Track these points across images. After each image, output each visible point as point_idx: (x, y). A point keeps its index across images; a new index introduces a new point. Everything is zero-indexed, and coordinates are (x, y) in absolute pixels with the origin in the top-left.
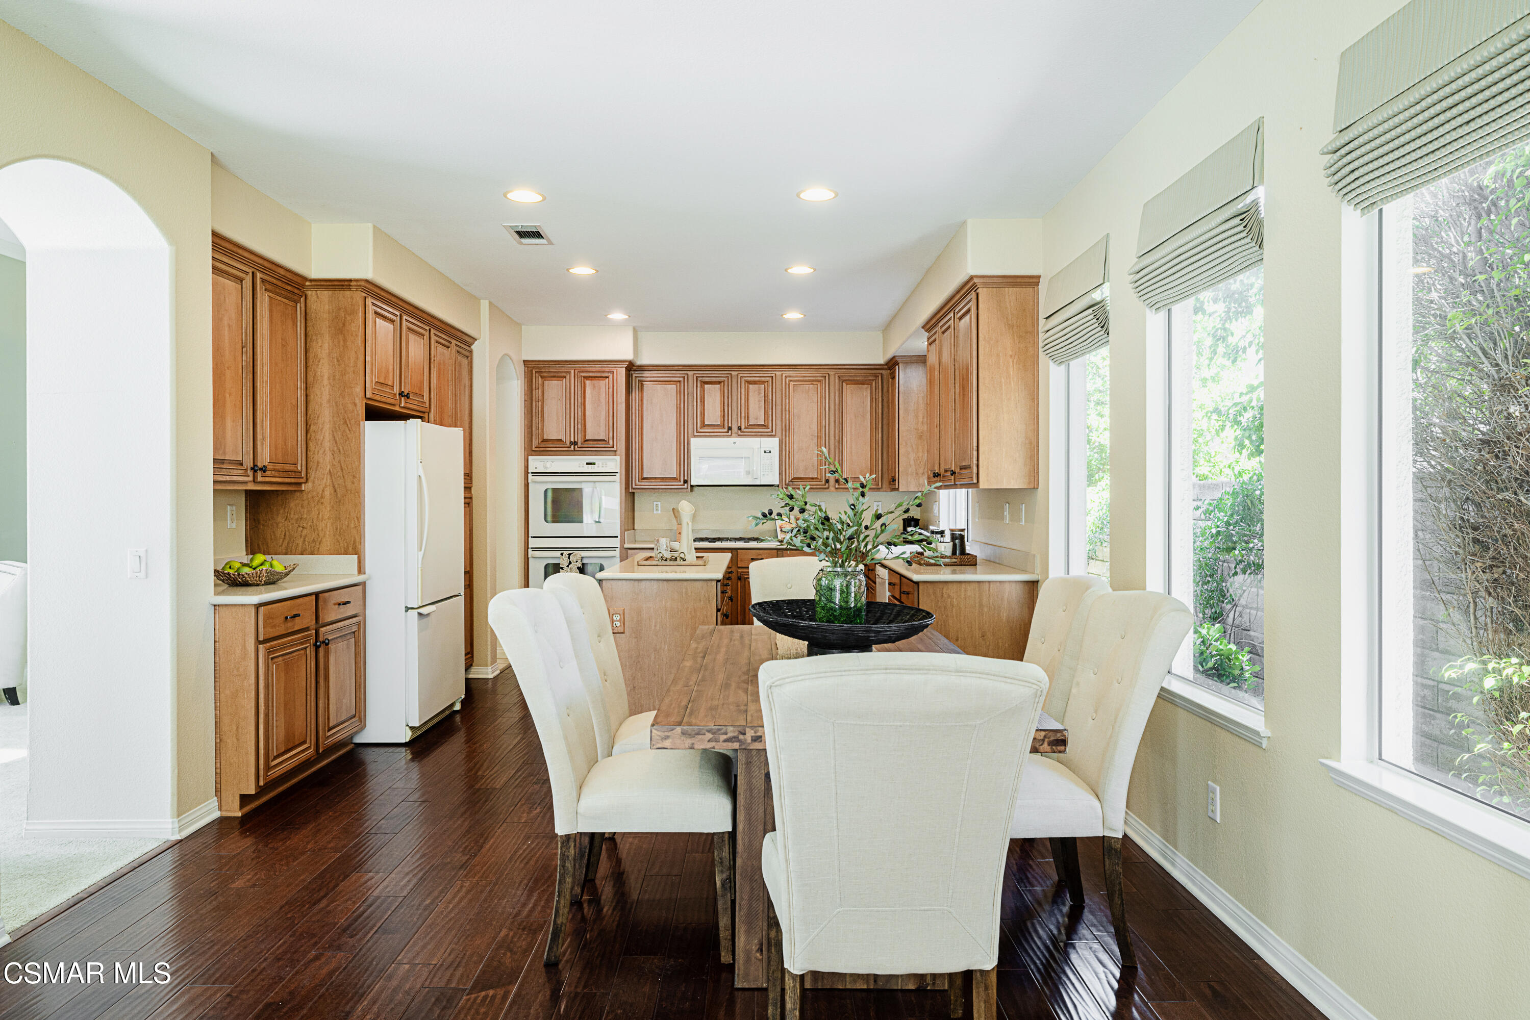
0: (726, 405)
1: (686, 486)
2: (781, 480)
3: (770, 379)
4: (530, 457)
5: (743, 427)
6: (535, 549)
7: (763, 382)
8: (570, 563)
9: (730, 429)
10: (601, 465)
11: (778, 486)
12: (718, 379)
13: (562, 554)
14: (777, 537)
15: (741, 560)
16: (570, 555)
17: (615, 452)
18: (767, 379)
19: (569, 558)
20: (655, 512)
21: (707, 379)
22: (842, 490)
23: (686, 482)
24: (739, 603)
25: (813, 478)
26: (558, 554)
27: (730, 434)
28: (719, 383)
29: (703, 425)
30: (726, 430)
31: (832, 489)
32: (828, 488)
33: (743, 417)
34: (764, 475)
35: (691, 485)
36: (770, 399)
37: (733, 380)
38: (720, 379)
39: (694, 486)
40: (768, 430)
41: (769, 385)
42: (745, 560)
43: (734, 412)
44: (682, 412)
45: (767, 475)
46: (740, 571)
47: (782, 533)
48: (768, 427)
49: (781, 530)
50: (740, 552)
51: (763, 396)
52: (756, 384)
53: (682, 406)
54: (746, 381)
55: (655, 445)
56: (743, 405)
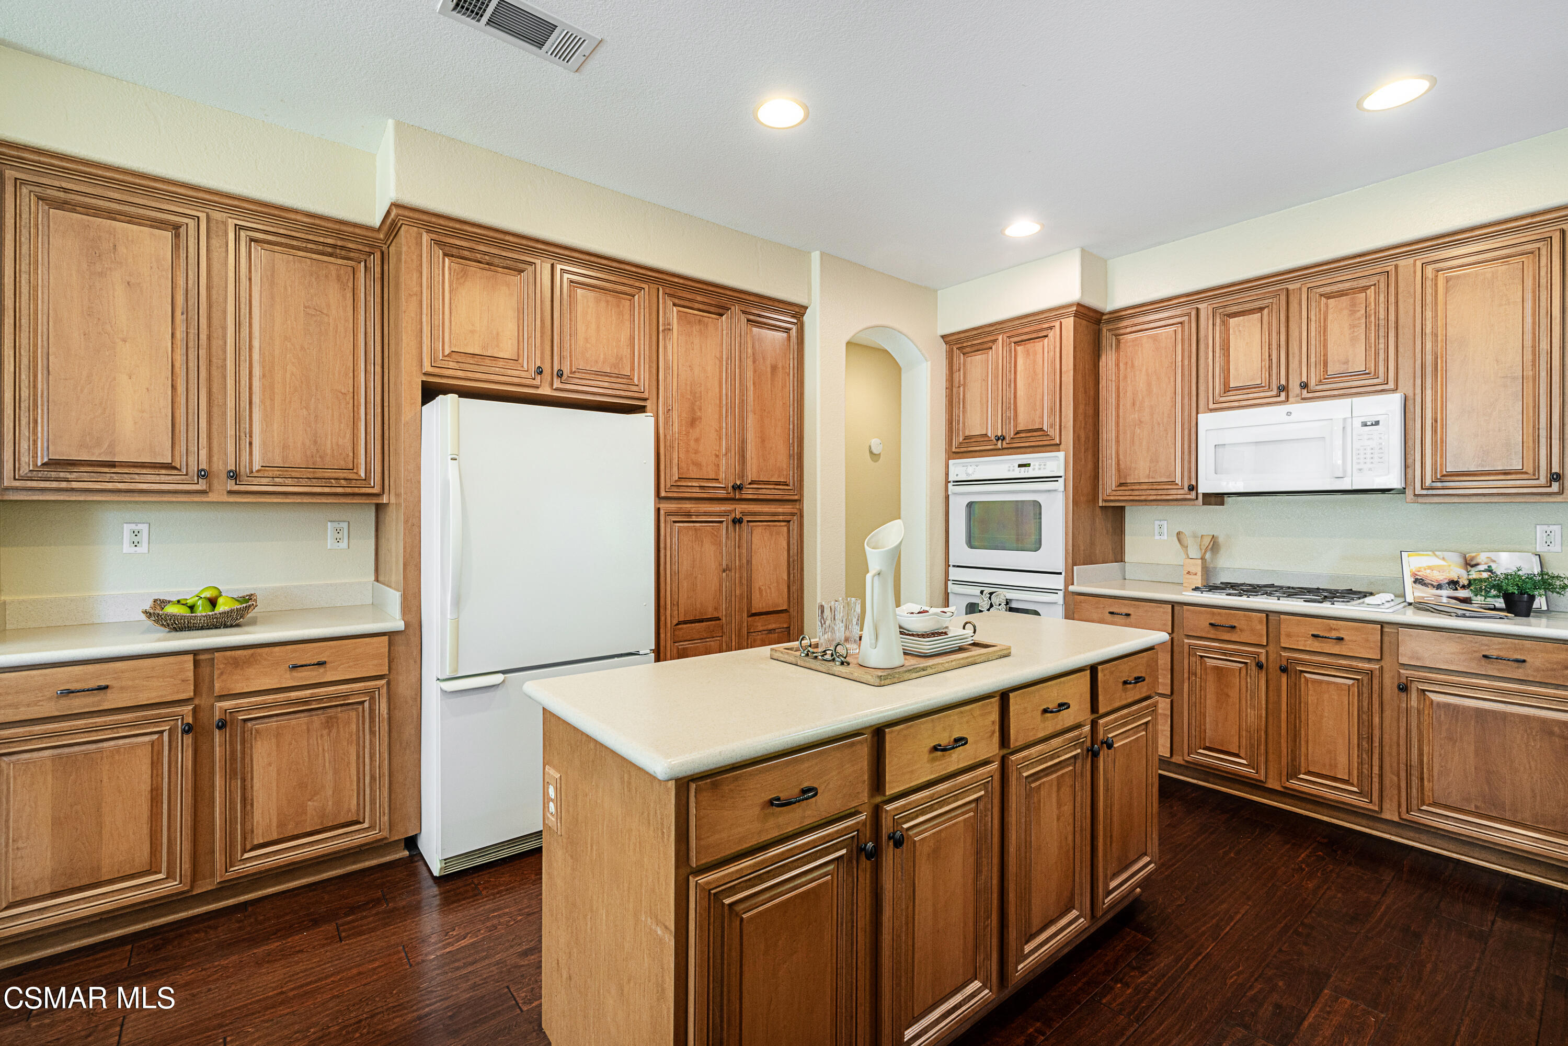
0: (1274, 346)
1: (1193, 494)
2: (1407, 479)
3: (1382, 278)
4: (951, 462)
5: (1312, 383)
6: (957, 582)
7: (1365, 289)
8: (991, 606)
9: (1284, 389)
10: (1037, 467)
11: (1403, 491)
12: (1257, 305)
13: (982, 592)
14: (1404, 596)
15: (1289, 635)
16: (991, 594)
17: (1056, 447)
18: (1375, 279)
19: (990, 598)
20: (1157, 537)
21: (1235, 309)
23: (1192, 488)
25: (1508, 473)
26: (976, 591)
27: (1283, 398)
28: (1261, 309)
29: (1227, 389)
30: (1274, 393)
33: (1313, 365)
34: (1360, 470)
35: (1203, 494)
36: (1382, 317)
37: (1291, 298)
38: (1261, 302)
39: (1205, 495)
40: (1375, 381)
41: (1377, 294)
42: (1298, 636)
43: (1293, 357)
44: (1186, 373)
45: (1370, 469)
46: (1284, 656)
47: (1419, 586)
48: (1375, 375)
49: (1418, 581)
50: (1284, 620)
51: (1363, 315)
52: (1346, 295)
53: (1186, 363)
54: (1321, 295)
55: (1138, 431)
56: (1313, 342)
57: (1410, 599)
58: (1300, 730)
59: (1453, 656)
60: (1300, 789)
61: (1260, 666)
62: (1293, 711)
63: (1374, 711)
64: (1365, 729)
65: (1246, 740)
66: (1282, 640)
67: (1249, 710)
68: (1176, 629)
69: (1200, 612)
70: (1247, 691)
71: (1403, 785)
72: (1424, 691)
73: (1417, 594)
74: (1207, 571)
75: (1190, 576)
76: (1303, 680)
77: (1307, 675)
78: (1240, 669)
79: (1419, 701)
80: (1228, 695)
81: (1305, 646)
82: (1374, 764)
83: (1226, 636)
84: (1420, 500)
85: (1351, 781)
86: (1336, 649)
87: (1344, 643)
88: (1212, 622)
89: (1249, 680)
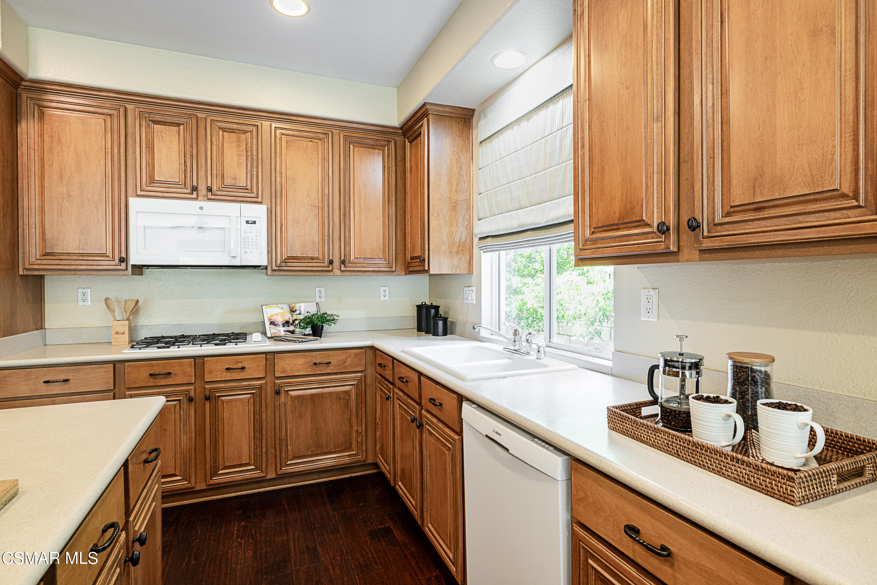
0: (188, 156)
1: (123, 265)
2: (270, 260)
3: (255, 129)
5: (214, 188)
7: (245, 132)
9: (195, 189)
11: (266, 268)
12: (175, 120)
14: (266, 333)
15: (210, 372)
18: (250, 128)
20: (81, 303)
21: (158, 118)
22: (348, 274)
23: (122, 260)
24: (208, 433)
25: (312, 258)
27: (194, 196)
28: (178, 125)
29: (152, 181)
30: (189, 191)
31: (337, 271)
32: (332, 271)
33: (215, 176)
34: (246, 252)
35: (132, 265)
36: (255, 154)
37: (200, 123)
38: (178, 119)
39: (134, 266)
40: (252, 195)
41: (252, 137)
42: (217, 371)
43: (201, 167)
44: (116, 160)
45: (251, 253)
46: (208, 388)
47: (273, 326)
48: (251, 191)
49: (272, 323)
50: (207, 361)
51: (244, 149)
52: (234, 133)
53: (116, 151)
54: (219, 128)
55: (67, 204)
56: (215, 160)
57: (269, 335)
58: (219, 439)
59: (301, 366)
60: (219, 482)
61: (191, 400)
62: (214, 427)
63: (262, 411)
64: (258, 425)
65: (180, 460)
66: (205, 377)
67: (182, 436)
68: (117, 385)
69: (140, 366)
70: (180, 422)
71: (278, 453)
72: (287, 391)
73: (272, 331)
74: (132, 330)
75: (120, 336)
76: (220, 402)
77: (223, 398)
78: (175, 405)
79: (285, 398)
80: (166, 430)
81: (221, 378)
82: (263, 446)
83: (163, 382)
84: (275, 273)
85: (250, 463)
86: (240, 376)
87: (245, 370)
88: (152, 372)
89: (182, 413)
